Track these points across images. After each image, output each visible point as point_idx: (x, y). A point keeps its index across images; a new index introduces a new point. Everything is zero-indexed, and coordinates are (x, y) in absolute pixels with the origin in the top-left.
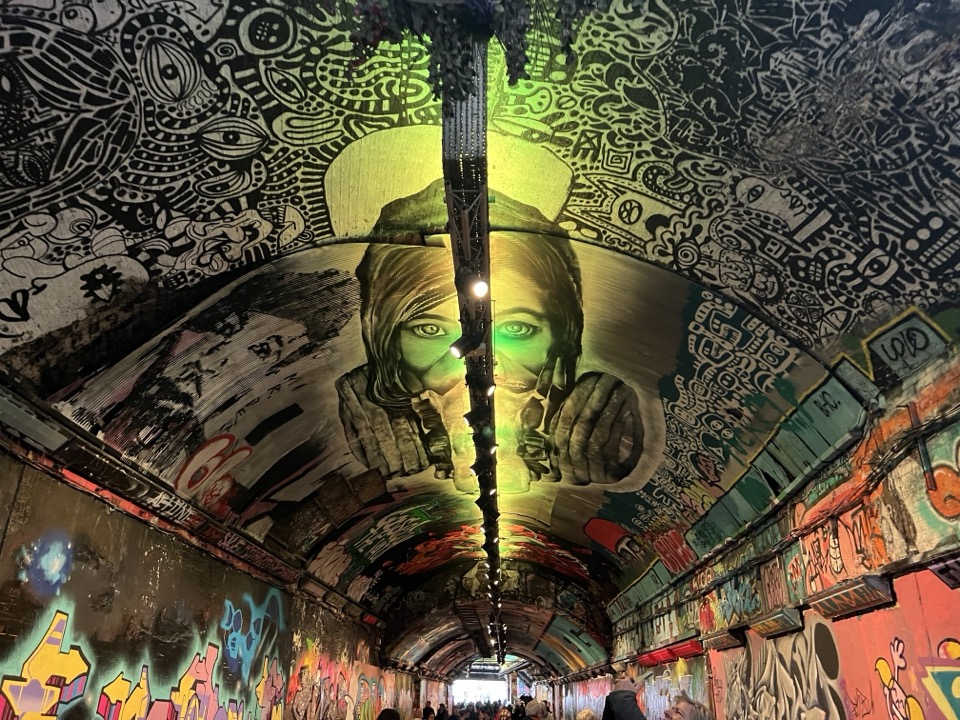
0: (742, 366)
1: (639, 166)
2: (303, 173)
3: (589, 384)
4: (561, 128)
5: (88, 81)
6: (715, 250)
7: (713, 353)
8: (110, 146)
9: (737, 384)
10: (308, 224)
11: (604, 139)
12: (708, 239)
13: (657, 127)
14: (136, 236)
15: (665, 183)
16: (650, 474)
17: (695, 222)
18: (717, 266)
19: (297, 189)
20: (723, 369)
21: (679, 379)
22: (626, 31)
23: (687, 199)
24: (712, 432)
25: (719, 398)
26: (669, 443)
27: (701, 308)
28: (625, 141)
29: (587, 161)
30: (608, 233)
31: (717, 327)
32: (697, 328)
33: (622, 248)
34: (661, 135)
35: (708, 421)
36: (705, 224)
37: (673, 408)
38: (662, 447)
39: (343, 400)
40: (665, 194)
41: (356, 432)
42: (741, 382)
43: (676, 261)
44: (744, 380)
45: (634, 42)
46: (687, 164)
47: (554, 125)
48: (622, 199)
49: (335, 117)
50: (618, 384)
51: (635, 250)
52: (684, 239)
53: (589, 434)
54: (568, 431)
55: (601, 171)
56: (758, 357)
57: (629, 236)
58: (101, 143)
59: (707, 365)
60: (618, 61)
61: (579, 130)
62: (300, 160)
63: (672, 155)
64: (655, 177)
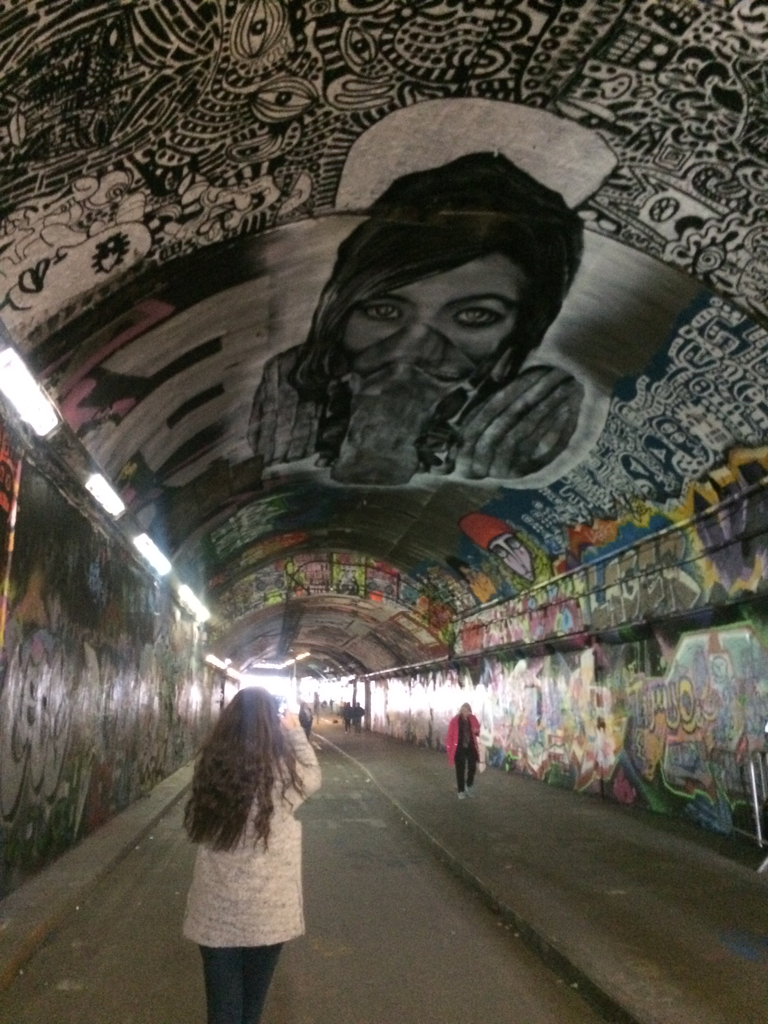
0: (725, 374)
1: (694, 166)
2: (335, 140)
3: (533, 378)
4: (625, 117)
5: (183, 35)
6: (743, 259)
7: (696, 359)
8: (174, 104)
9: (712, 390)
10: (314, 193)
11: (668, 135)
12: (740, 247)
13: (732, 131)
14: (157, 202)
15: (716, 186)
16: (565, 471)
17: (733, 228)
18: (738, 275)
19: (321, 156)
20: (702, 374)
21: (643, 380)
22: (741, 33)
23: (733, 204)
24: (659, 435)
25: (684, 403)
26: (601, 443)
27: (704, 313)
28: (690, 139)
29: (639, 154)
30: (630, 227)
31: (712, 333)
32: (688, 332)
33: (638, 245)
34: (733, 139)
35: (660, 424)
36: (743, 232)
37: (621, 409)
38: (591, 445)
39: (265, 380)
40: (713, 197)
41: (261, 414)
42: (716, 389)
43: (694, 264)
44: (721, 387)
45: (745, 44)
46: (749, 171)
47: (621, 113)
48: (661, 195)
49: (393, 82)
50: (568, 380)
51: (652, 248)
52: (713, 242)
53: (510, 427)
54: (484, 424)
55: (650, 165)
56: (749, 367)
57: (651, 233)
58: (167, 101)
59: (684, 369)
60: (719, 60)
61: (645, 121)
62: (338, 125)
63: (735, 159)
64: (708, 178)
